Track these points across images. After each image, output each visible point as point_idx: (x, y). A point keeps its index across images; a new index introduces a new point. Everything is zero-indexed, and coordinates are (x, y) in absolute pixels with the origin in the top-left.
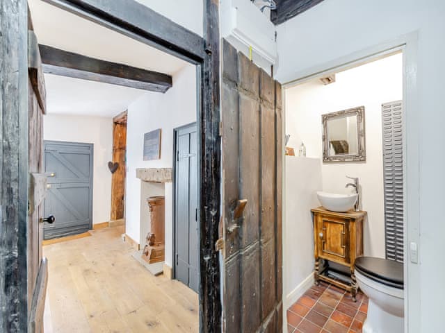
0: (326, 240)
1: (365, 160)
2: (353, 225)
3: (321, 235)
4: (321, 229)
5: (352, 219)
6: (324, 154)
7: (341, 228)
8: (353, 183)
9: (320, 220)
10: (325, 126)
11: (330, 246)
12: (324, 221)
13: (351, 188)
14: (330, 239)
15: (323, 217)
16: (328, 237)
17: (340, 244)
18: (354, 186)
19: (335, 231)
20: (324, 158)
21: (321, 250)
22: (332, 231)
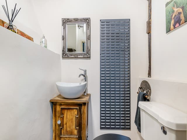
0: (63, 126)
1: (90, 57)
2: (84, 108)
3: (59, 122)
4: (59, 117)
5: (83, 103)
6: (63, 51)
7: (75, 112)
8: (83, 73)
9: (58, 108)
10: (64, 28)
11: (66, 131)
12: (62, 109)
13: (82, 77)
14: (66, 124)
15: (61, 105)
16: (65, 123)
17: (74, 127)
18: (84, 76)
19: (71, 116)
20: (63, 54)
21: (59, 136)
22: (68, 117)
